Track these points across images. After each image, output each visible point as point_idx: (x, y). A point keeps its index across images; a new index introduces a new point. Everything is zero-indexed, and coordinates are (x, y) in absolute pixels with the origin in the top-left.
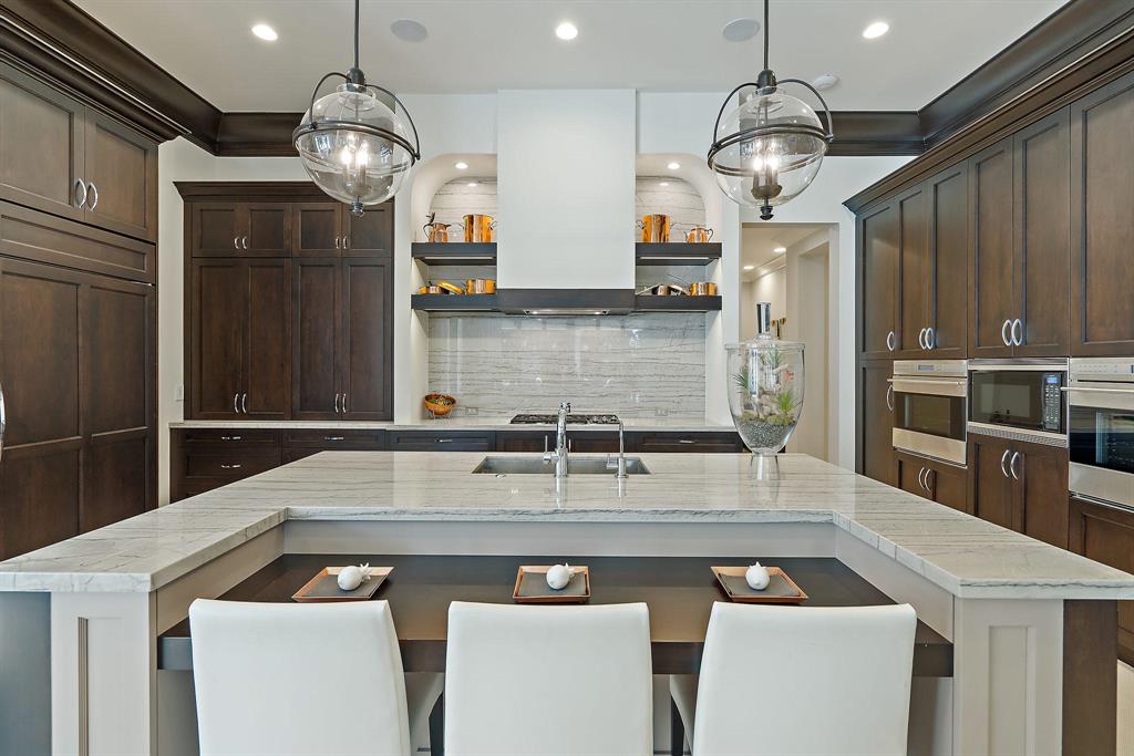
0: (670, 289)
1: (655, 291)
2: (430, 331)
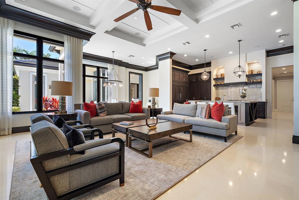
0: (253, 81)
1: (251, 81)
2: (217, 89)
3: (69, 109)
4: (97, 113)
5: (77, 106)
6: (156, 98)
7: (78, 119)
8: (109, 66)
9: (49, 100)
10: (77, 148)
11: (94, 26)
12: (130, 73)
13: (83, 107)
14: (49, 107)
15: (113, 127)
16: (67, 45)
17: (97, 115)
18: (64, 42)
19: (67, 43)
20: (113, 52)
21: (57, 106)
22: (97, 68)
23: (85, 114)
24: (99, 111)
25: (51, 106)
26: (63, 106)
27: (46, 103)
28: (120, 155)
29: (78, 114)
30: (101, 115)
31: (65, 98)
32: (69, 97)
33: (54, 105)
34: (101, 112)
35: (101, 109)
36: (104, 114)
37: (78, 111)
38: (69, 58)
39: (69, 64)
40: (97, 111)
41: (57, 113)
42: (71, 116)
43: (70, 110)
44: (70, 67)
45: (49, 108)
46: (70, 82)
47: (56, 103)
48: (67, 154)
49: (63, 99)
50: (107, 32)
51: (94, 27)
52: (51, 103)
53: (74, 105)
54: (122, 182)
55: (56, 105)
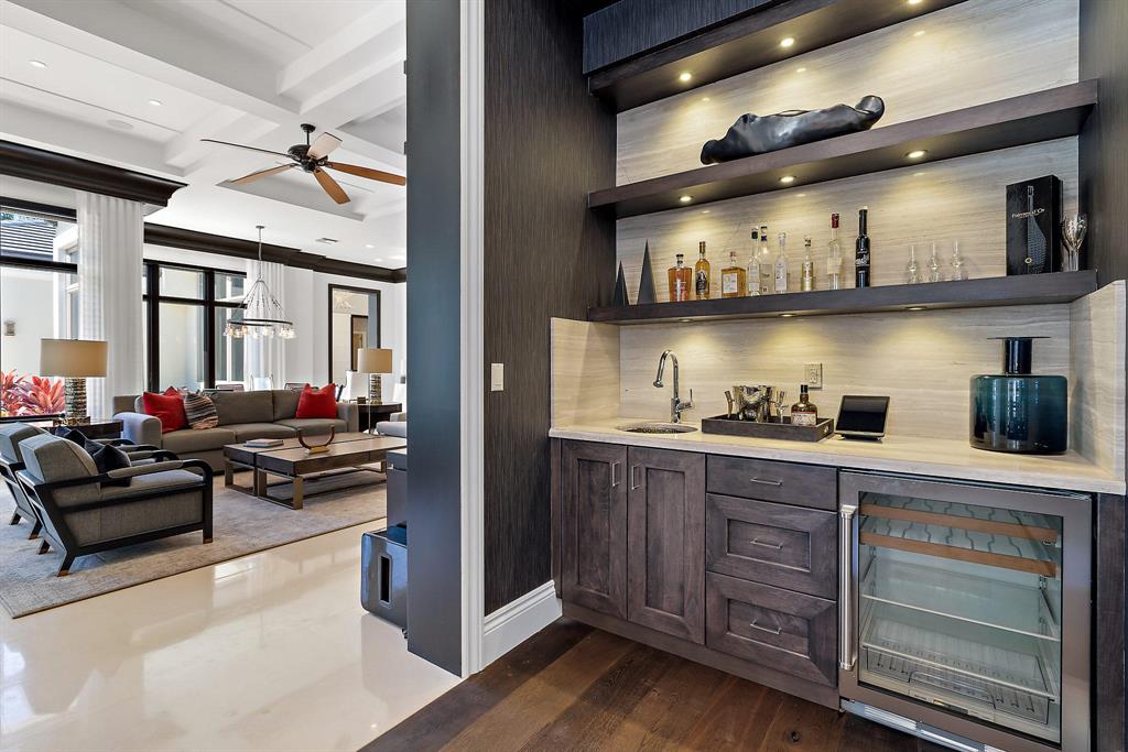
3: (98, 410)
4: (187, 421)
5: (123, 404)
6: (383, 375)
7: (124, 435)
8: (247, 265)
9: (21, 383)
10: (113, 473)
11: (181, 166)
12: (331, 287)
13: (141, 406)
14: (20, 406)
15: (227, 453)
16: (89, 219)
17: (186, 425)
18: (75, 211)
19: (88, 213)
20: (261, 227)
21: (53, 403)
22: (206, 273)
23: (146, 424)
24: (190, 416)
25: (28, 402)
26: (79, 405)
27: (9, 393)
28: (205, 491)
29: (125, 426)
30: (199, 424)
31: (83, 382)
32: (95, 381)
33: (41, 398)
34: (199, 418)
35: (196, 409)
36: (207, 421)
37: (125, 416)
38: (94, 257)
39: (94, 277)
40: (186, 416)
41: (60, 422)
42: (102, 429)
43: (101, 412)
44: (99, 285)
45: (22, 411)
46: (97, 340)
47: (47, 393)
48: (95, 482)
49: (79, 387)
50: (228, 184)
51: (181, 171)
52: (30, 392)
53: (112, 397)
54: (208, 537)
55: (49, 398)
